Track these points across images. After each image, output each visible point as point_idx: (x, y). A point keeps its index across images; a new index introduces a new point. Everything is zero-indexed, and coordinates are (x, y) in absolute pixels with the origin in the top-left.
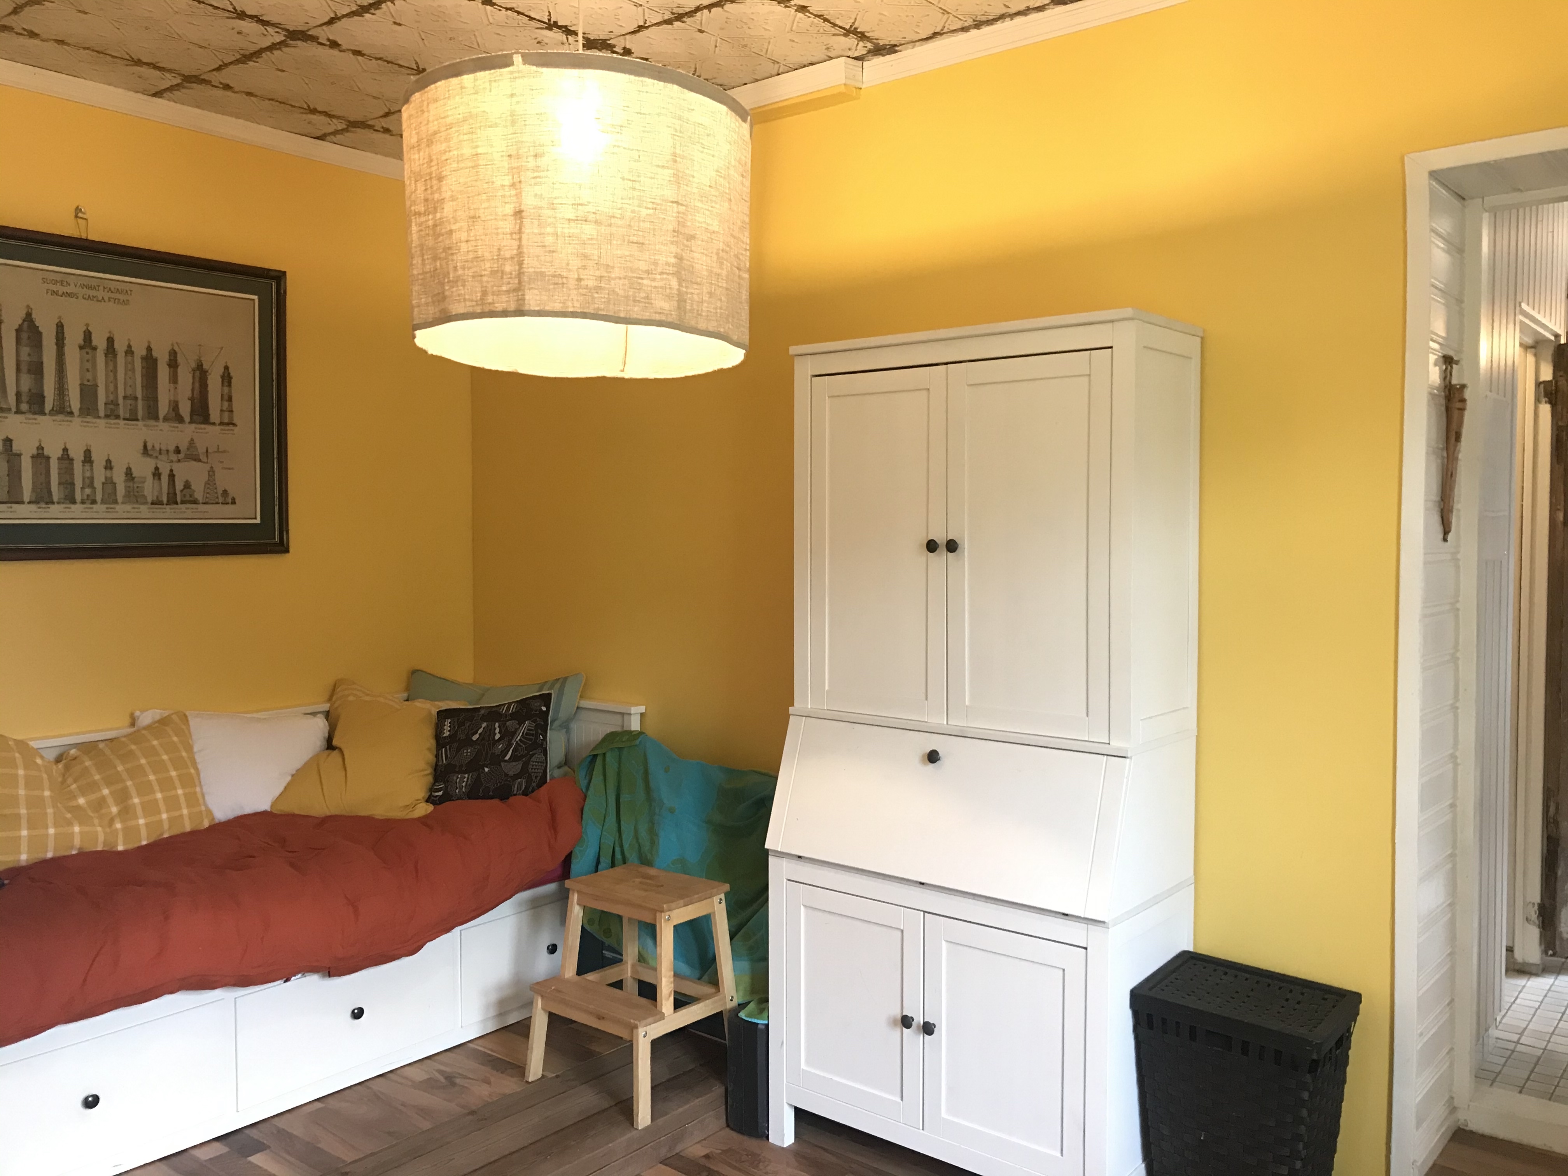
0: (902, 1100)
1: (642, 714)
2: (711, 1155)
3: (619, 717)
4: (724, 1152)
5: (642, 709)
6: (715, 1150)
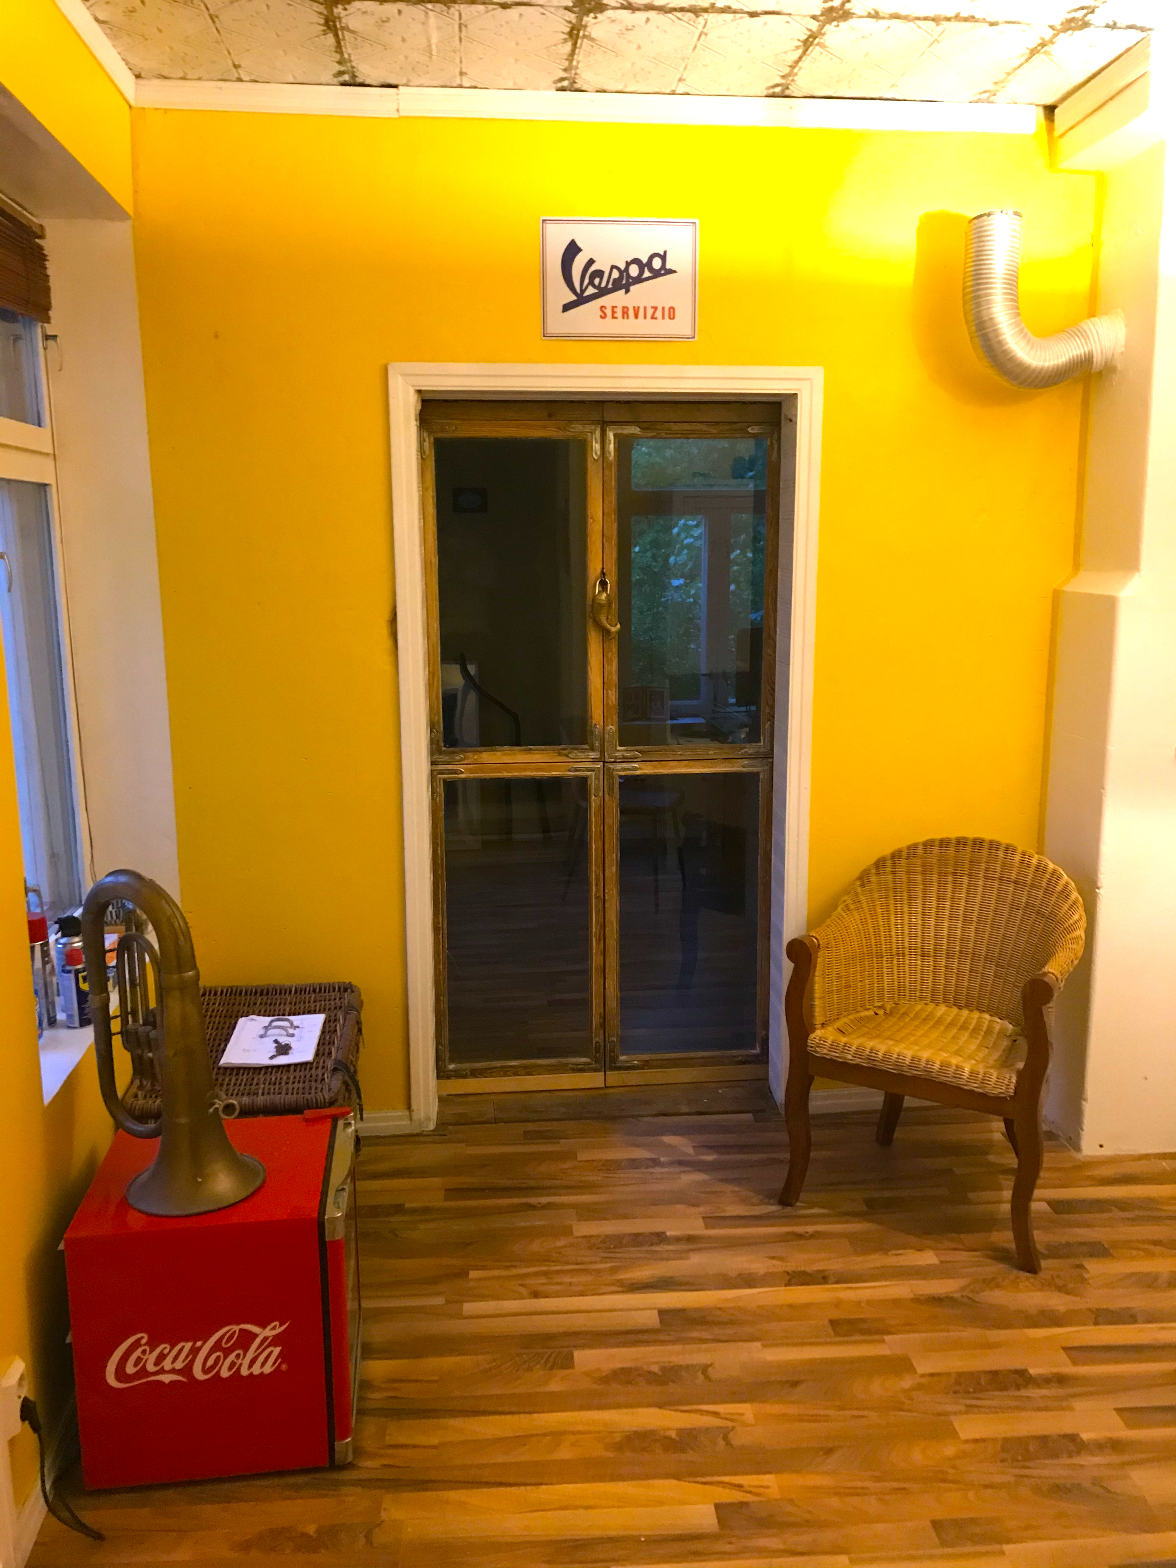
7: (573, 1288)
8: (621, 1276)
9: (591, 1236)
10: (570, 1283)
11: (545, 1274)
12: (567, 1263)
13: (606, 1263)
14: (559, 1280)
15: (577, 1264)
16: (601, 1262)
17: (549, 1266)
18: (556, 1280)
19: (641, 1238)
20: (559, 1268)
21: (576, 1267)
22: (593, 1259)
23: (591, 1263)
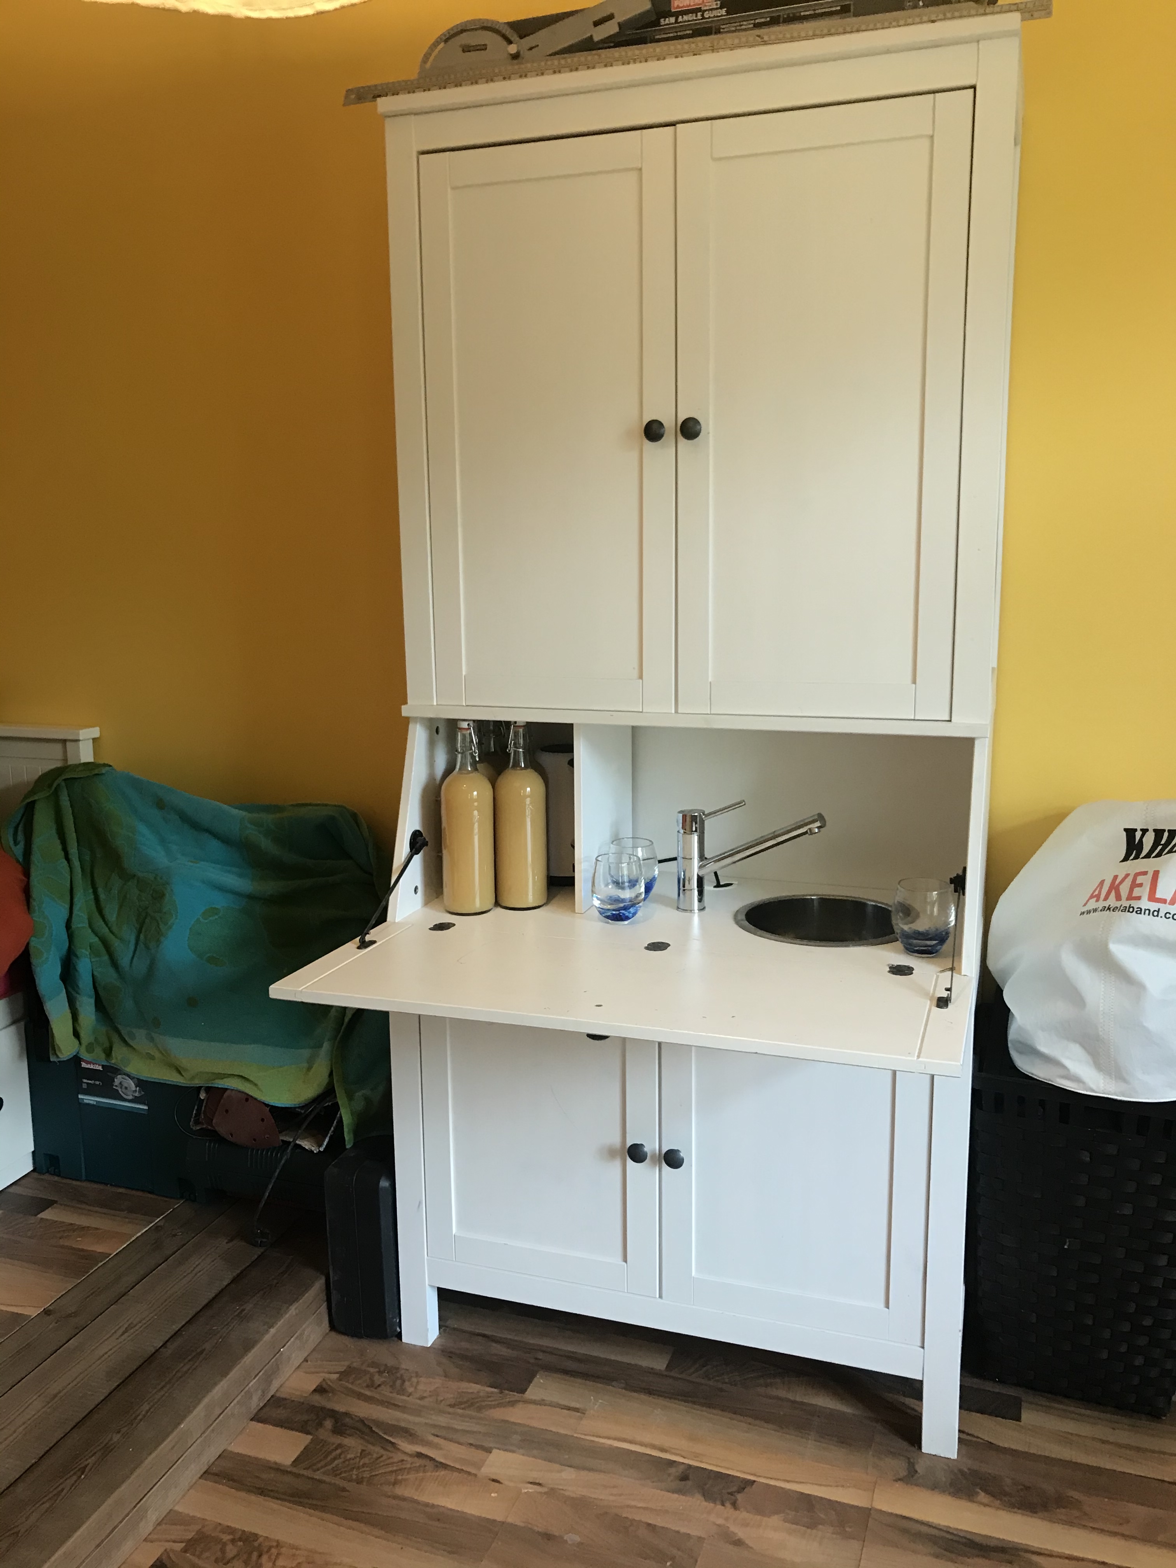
0: (625, 1261)
1: (94, 739)
2: (325, 1386)
3: (59, 746)
4: (344, 1375)
5: (95, 732)
6: (327, 1376)
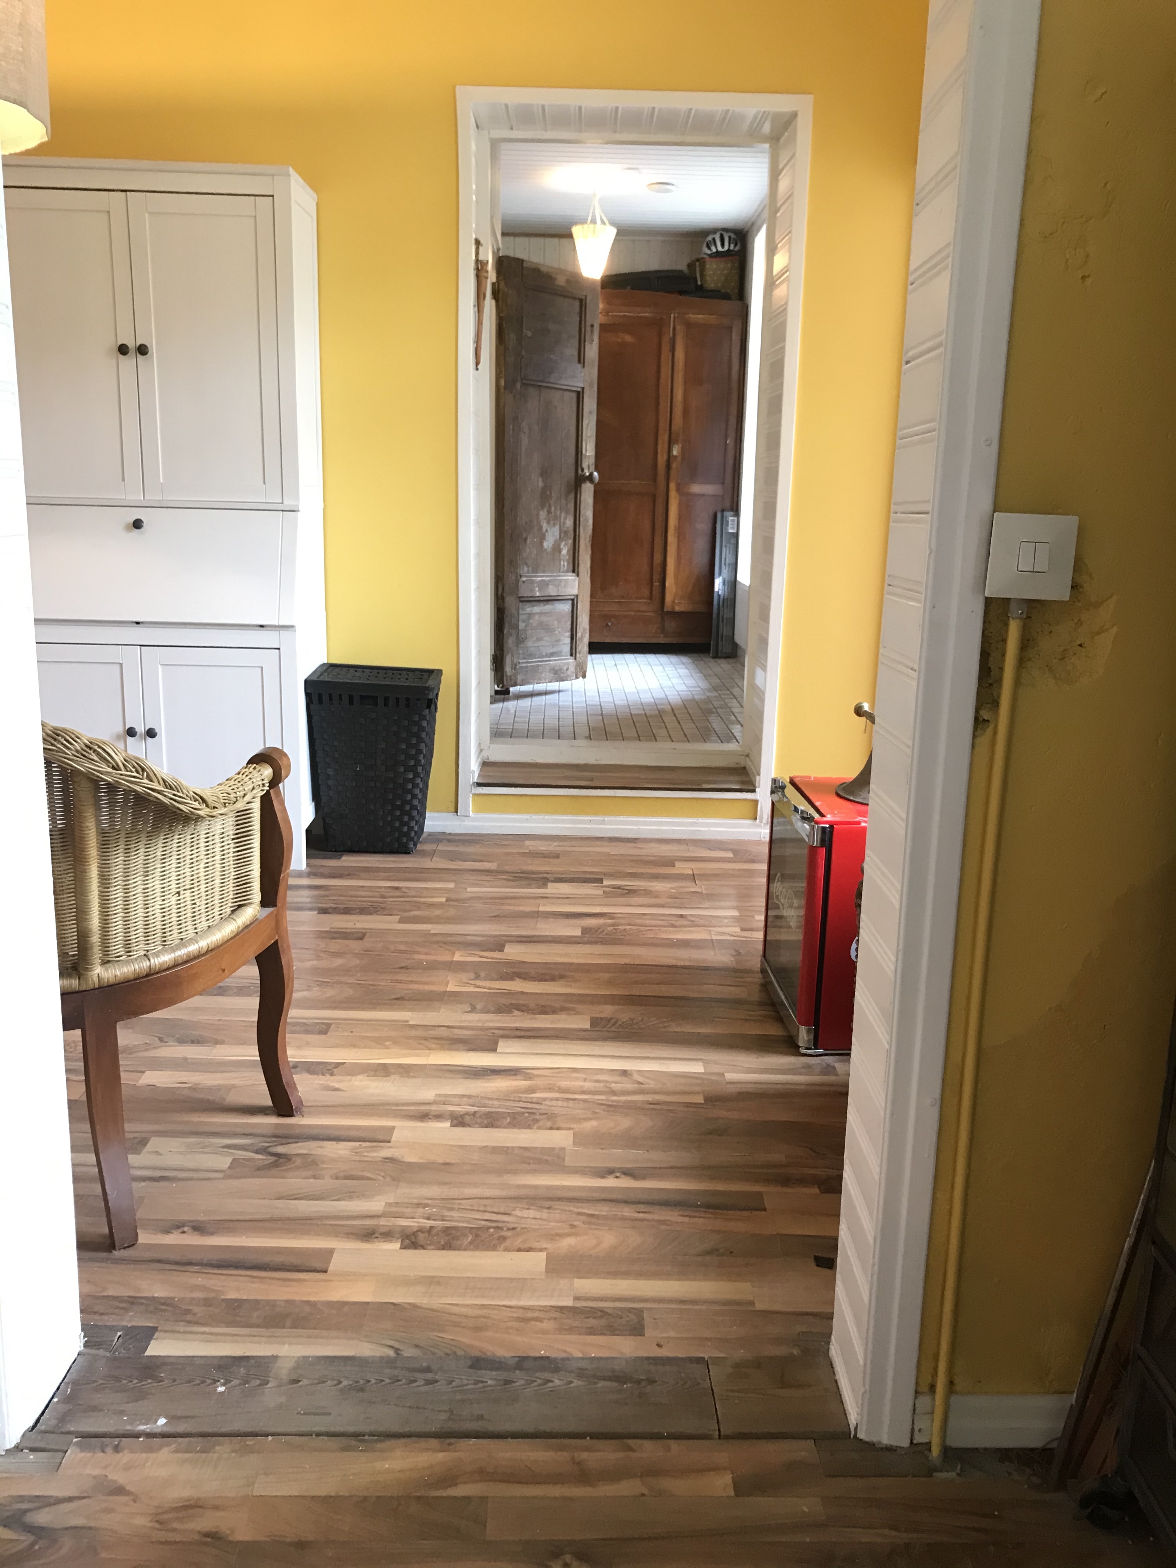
7: (584, 1076)
8: (524, 1084)
9: (551, 1128)
10: (585, 1080)
11: (614, 1093)
12: (585, 1101)
13: (538, 1098)
14: (597, 1084)
15: (574, 1100)
16: (545, 1099)
17: (607, 1100)
18: (602, 1084)
19: (486, 1122)
20: (597, 1097)
21: (577, 1096)
22: (554, 1103)
23: (557, 1099)
